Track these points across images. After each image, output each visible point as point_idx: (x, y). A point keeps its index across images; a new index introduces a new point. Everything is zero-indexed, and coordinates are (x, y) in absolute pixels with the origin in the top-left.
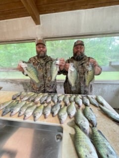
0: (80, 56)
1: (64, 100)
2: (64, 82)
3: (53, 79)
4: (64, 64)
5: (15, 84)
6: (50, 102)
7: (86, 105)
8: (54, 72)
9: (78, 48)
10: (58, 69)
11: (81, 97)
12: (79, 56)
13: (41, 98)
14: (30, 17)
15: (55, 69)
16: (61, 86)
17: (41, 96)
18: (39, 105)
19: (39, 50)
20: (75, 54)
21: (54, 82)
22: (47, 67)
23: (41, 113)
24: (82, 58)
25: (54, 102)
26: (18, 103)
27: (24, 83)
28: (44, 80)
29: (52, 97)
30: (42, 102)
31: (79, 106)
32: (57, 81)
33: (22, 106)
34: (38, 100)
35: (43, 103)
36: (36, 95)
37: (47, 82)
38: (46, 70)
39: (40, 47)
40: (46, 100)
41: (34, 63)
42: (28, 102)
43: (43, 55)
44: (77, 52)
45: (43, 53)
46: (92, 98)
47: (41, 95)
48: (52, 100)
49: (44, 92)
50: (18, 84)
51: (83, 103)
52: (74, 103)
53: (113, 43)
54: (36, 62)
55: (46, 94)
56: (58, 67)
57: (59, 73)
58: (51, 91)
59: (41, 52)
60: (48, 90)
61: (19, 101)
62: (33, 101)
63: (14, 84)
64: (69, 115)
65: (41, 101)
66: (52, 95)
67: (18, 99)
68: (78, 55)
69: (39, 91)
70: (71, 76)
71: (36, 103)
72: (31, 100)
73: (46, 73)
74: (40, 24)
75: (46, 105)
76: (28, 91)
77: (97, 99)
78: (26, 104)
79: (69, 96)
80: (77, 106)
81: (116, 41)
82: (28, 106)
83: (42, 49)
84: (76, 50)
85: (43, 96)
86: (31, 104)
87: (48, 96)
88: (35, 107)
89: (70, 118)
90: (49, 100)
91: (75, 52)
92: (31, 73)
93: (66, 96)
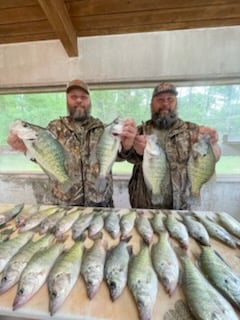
0: (168, 117)
1: (136, 226)
2: (129, 178)
3: (104, 173)
4: (133, 135)
5: (14, 185)
6: (99, 236)
7: (200, 242)
8: (106, 152)
9: (163, 100)
10: (118, 147)
11: (179, 217)
12: (165, 118)
13: (76, 222)
14: (58, 41)
15: (111, 147)
16: (121, 188)
17: (76, 216)
18: (69, 243)
19: (72, 102)
20: (156, 114)
21: (107, 178)
22: (92, 142)
23: (75, 278)
24: (173, 124)
25: (110, 233)
26: (7, 239)
27: (35, 182)
28: (84, 174)
29: (106, 220)
30: (78, 235)
31: (183, 246)
32: (114, 178)
33: (16, 250)
34: (65, 228)
35: (81, 238)
36: (62, 214)
37: (89, 178)
38: (88, 149)
39: (75, 97)
40: (88, 229)
41: (58, 132)
42: (37, 237)
43: (82, 114)
44: (160, 110)
45: (82, 110)
46: (209, 219)
47: (75, 213)
48: (105, 227)
49: (82, 203)
50: (22, 184)
51: (190, 234)
52: (167, 235)
53: (213, 106)
54: (65, 130)
55: (89, 210)
56: (119, 140)
57: (120, 157)
58: (99, 200)
59: (78, 109)
60: (91, 199)
61: (11, 232)
62: (53, 231)
63: (12, 184)
64: (162, 280)
65: (74, 232)
66: (106, 214)
67: (12, 226)
68: (162, 116)
69: (68, 201)
70: (152, 167)
71: (62, 240)
72: (46, 228)
73: (88, 156)
74: (76, 55)
75: (88, 243)
76: (44, 199)
77: (222, 223)
78: (30, 241)
79: (147, 213)
80: (177, 245)
81: (217, 102)
82: (37, 248)
83: (79, 100)
84: (158, 106)
85: (80, 217)
86: (46, 243)
87: (95, 216)
88: (56, 252)
89: (168, 292)
90: (98, 227)
91: (157, 109)
92: (44, 156)
93: (140, 214)
